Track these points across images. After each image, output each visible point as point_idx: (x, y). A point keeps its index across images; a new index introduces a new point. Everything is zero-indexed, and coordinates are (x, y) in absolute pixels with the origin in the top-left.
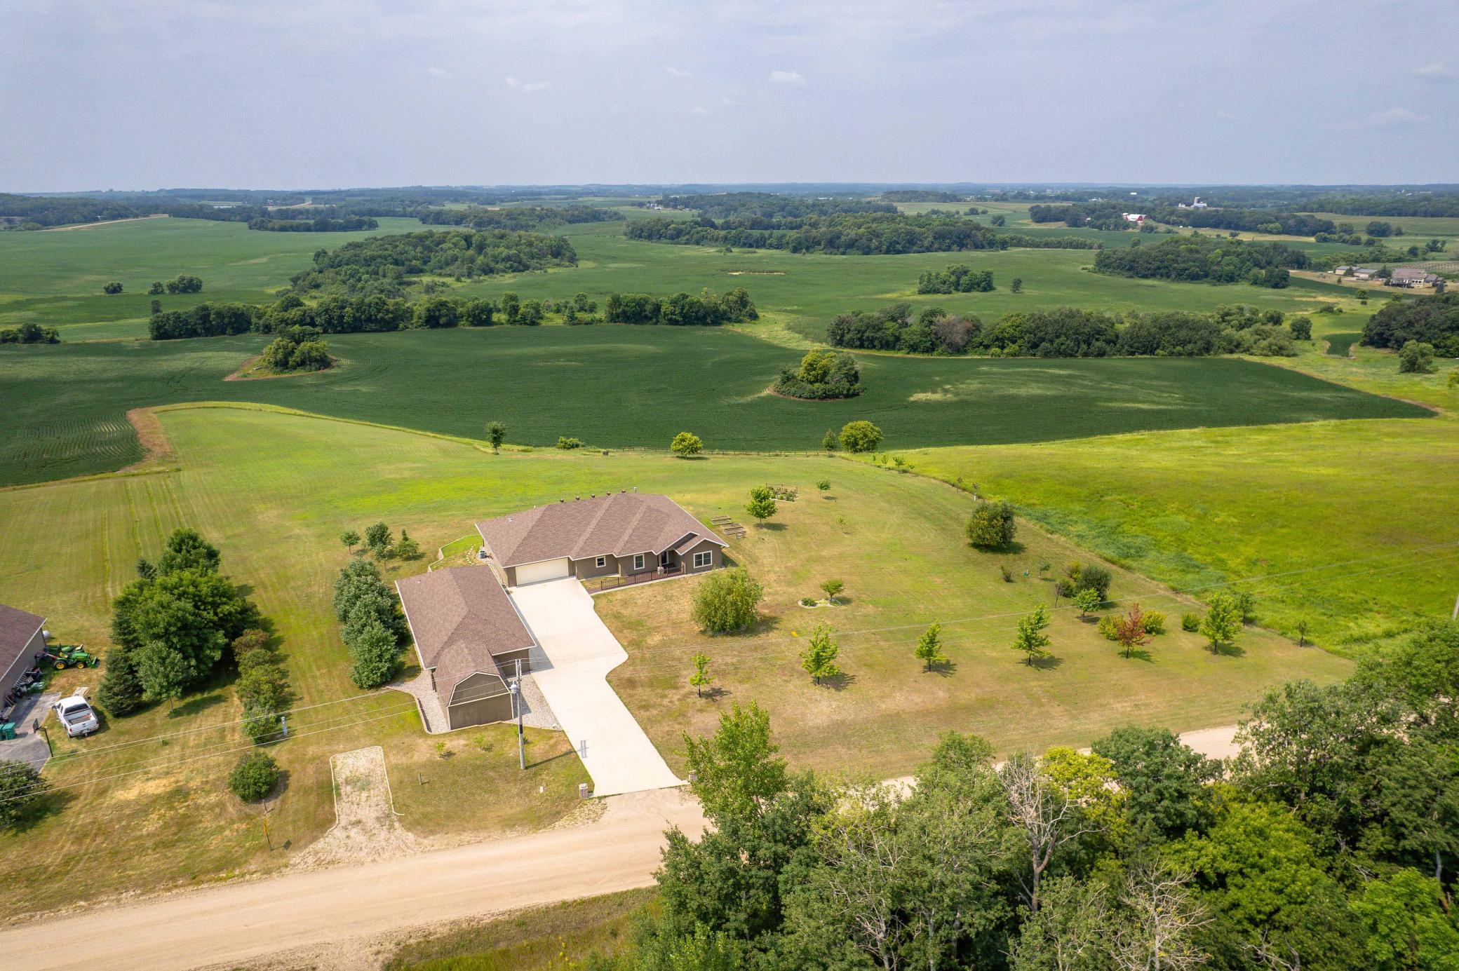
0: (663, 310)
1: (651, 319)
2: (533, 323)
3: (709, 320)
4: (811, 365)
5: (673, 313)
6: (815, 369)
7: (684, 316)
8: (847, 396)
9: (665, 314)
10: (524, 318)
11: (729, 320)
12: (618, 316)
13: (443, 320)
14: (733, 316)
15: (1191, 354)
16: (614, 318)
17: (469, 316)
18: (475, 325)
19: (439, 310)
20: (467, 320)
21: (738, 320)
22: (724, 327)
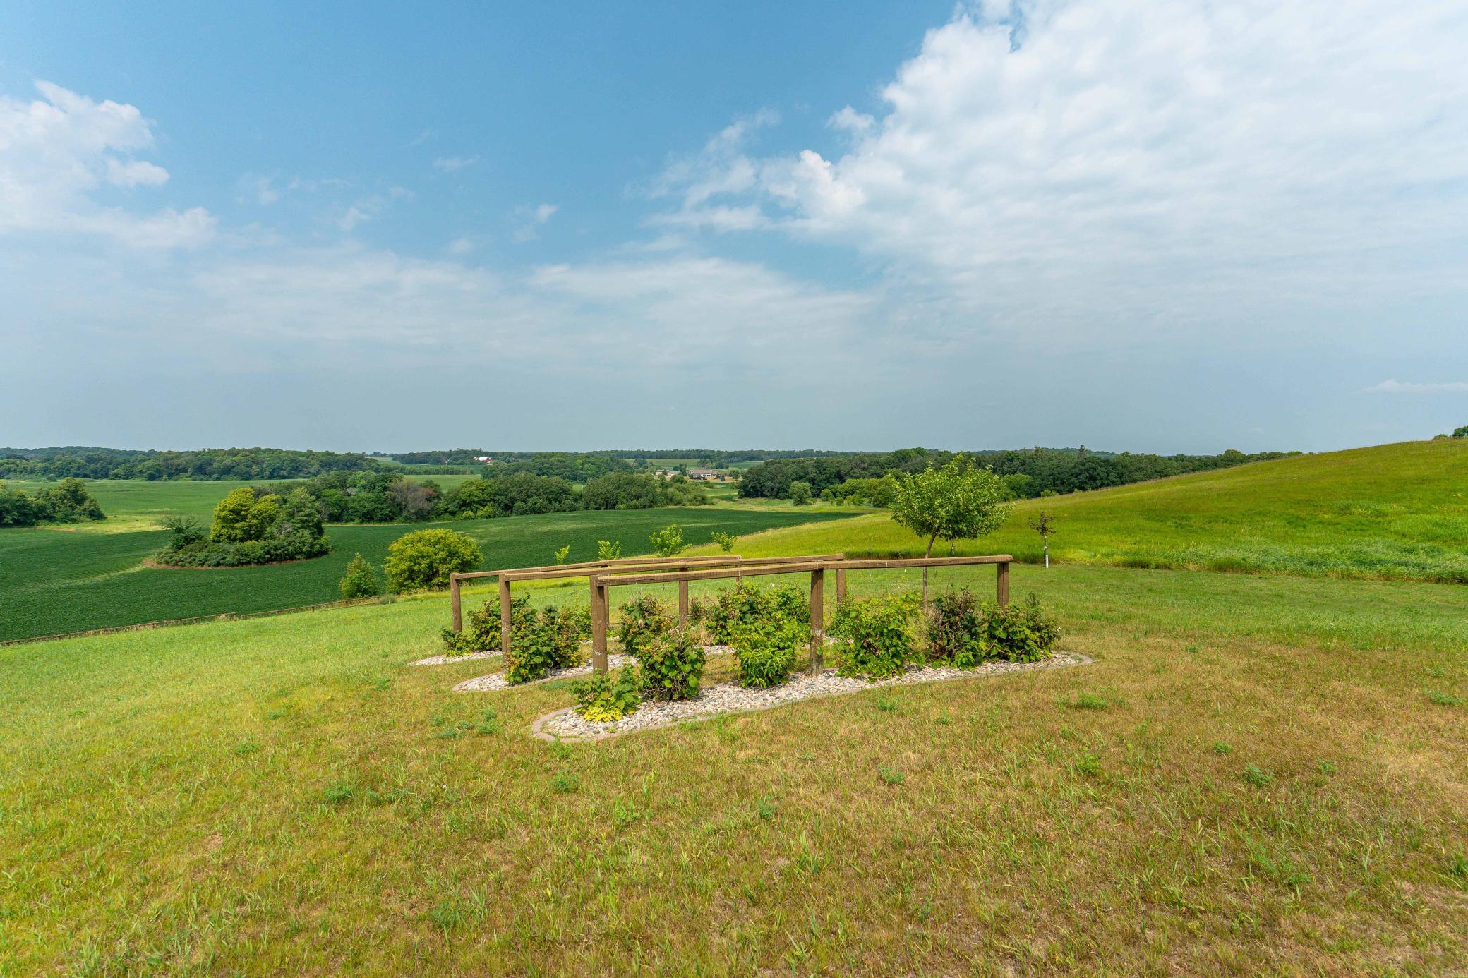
4: (233, 511)
6: (244, 518)
8: (310, 555)
11: (51, 519)
14: (59, 515)
15: (644, 507)
21: (67, 519)
22: (39, 528)
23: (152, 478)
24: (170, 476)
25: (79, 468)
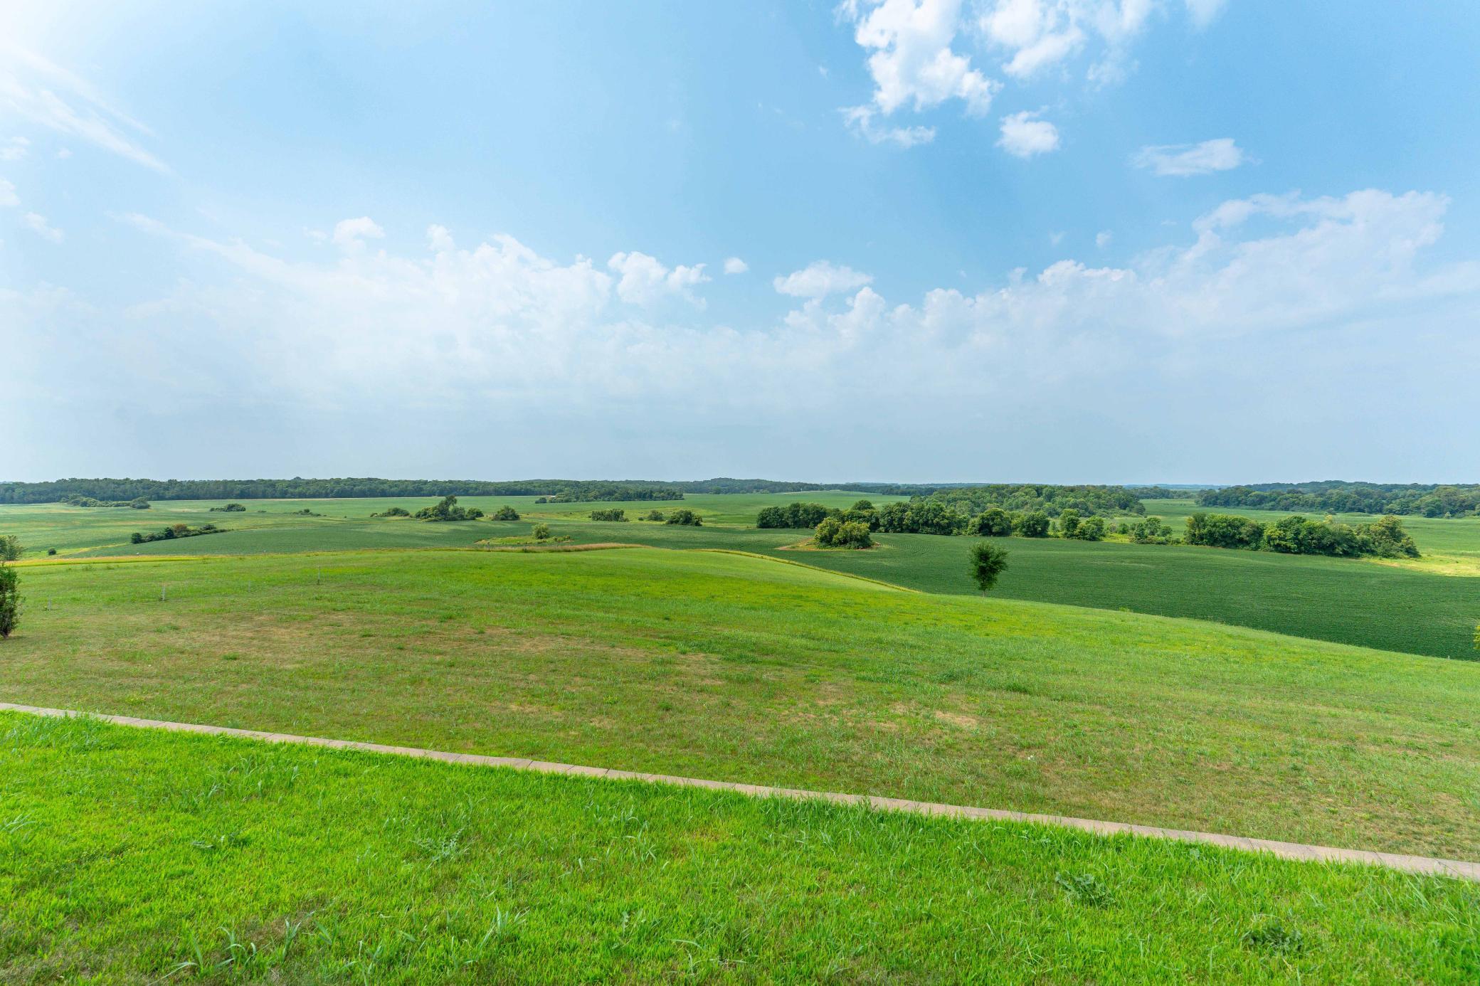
0: (1266, 534)
1: (1247, 543)
2: (1093, 539)
3: (1339, 550)
5: (1280, 539)
7: (1300, 543)
9: (1270, 539)
10: (1083, 533)
11: (1373, 553)
12: (1202, 538)
13: (995, 529)
14: (1379, 550)
16: (1196, 539)
17: (1024, 527)
18: (1028, 536)
19: (993, 519)
20: (1021, 531)
21: (1387, 555)
22: (1365, 560)
23: (1431, 514)
24: (1453, 513)
25: (1354, 503)
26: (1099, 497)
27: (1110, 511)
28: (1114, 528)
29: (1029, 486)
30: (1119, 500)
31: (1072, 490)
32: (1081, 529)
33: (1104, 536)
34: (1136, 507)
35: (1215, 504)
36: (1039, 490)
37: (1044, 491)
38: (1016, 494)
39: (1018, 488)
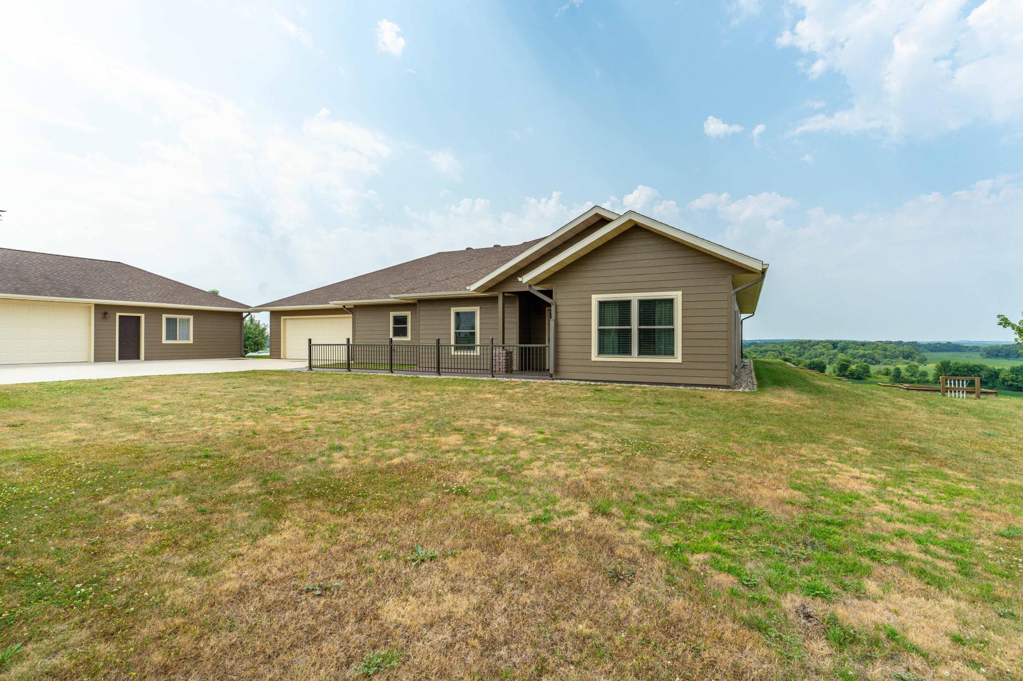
0: (1002, 376)
2: (860, 378)
5: (1013, 380)
9: (1004, 381)
10: (852, 374)
26: (885, 350)
27: (894, 360)
28: (880, 372)
29: (827, 341)
30: (903, 352)
31: (863, 344)
32: (851, 371)
33: (870, 377)
34: (918, 357)
35: (997, 356)
36: (835, 345)
37: (839, 345)
38: (815, 347)
39: (818, 343)
